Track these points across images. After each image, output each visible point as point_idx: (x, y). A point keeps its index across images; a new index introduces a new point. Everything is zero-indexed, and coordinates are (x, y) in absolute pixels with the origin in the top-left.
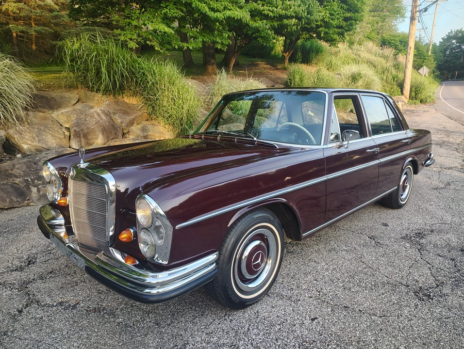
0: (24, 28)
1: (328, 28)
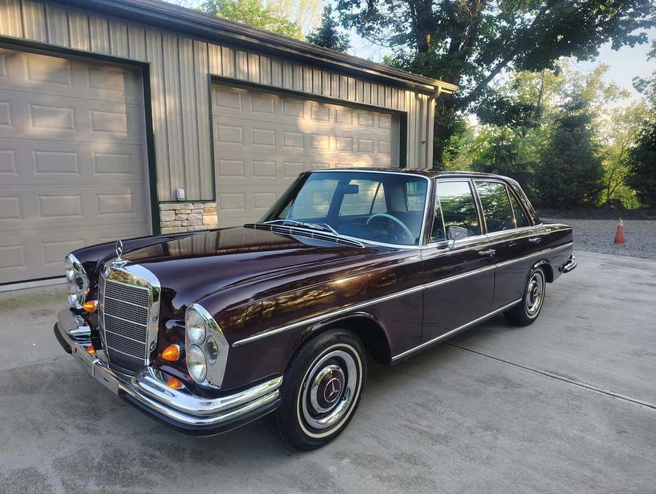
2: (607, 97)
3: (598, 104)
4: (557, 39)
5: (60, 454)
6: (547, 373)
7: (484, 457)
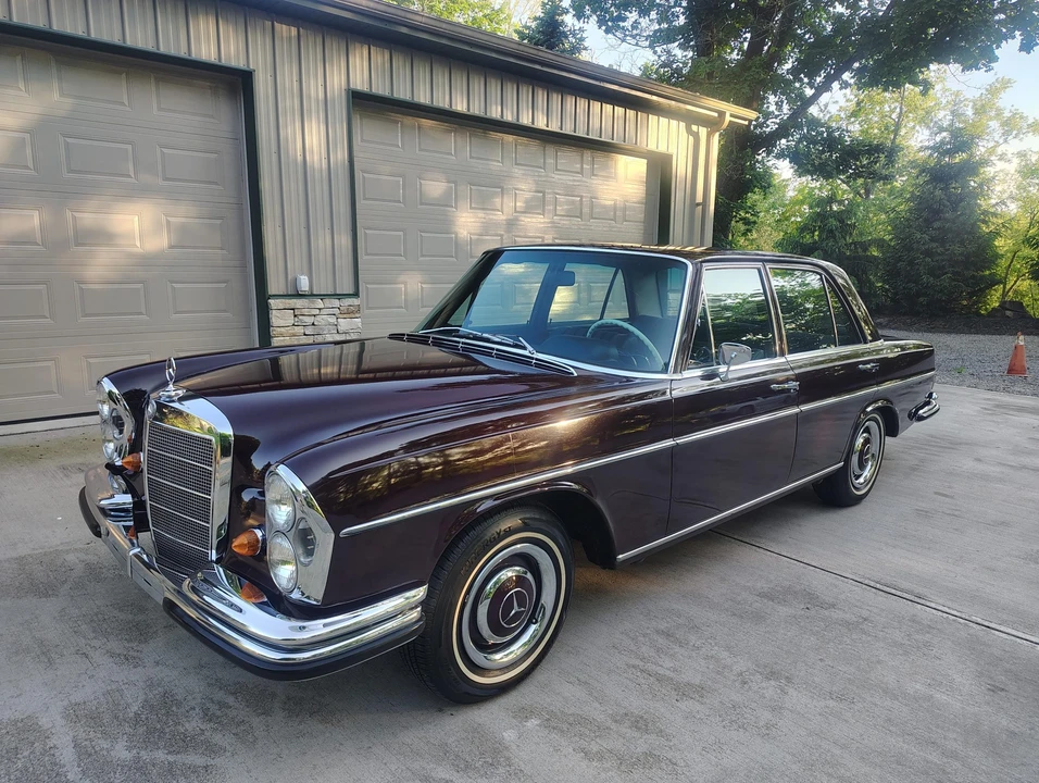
2: (1006, 134)
3: (991, 144)
4: (927, 34)
5: (77, 697)
6: (878, 586)
7: (762, 724)
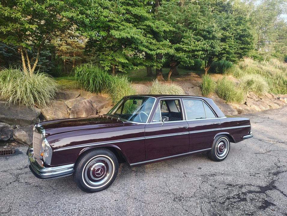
0: (69, 58)
1: (229, 54)
